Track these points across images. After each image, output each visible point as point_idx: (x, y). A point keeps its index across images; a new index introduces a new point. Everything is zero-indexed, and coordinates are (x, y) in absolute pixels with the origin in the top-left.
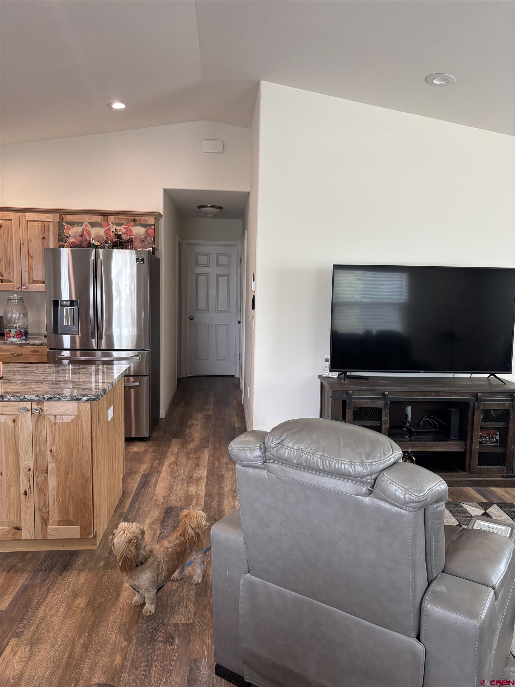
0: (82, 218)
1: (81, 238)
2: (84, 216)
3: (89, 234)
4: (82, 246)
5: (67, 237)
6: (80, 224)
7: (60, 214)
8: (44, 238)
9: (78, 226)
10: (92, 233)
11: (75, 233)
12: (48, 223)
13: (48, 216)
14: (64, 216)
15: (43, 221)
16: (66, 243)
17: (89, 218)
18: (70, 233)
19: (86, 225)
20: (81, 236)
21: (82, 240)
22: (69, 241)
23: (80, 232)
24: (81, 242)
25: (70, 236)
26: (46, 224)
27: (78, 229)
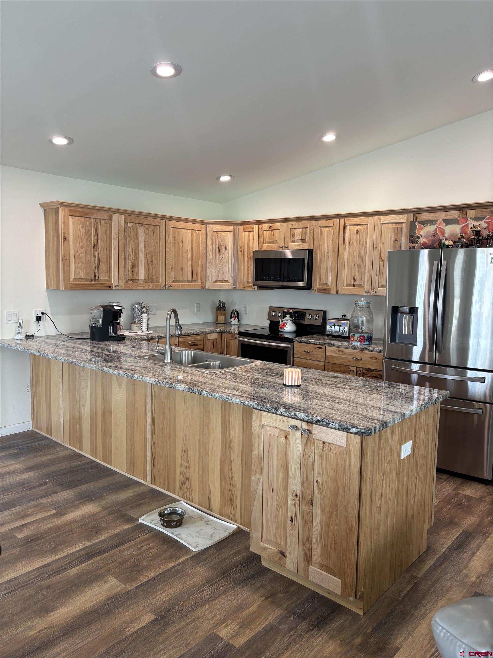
0: (437, 215)
1: (433, 238)
2: (440, 213)
3: (443, 233)
4: (434, 246)
5: (419, 238)
6: (433, 222)
7: (414, 214)
8: (396, 240)
9: (431, 225)
10: (446, 232)
11: (428, 232)
12: (401, 224)
13: (401, 217)
14: (418, 215)
15: (397, 223)
16: (417, 245)
17: (446, 215)
18: (422, 233)
19: (441, 222)
20: (434, 235)
21: (434, 240)
22: (420, 242)
23: (433, 231)
24: (433, 243)
25: (422, 236)
26: (400, 225)
27: (430, 229)
